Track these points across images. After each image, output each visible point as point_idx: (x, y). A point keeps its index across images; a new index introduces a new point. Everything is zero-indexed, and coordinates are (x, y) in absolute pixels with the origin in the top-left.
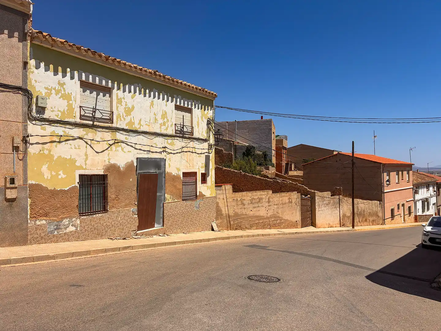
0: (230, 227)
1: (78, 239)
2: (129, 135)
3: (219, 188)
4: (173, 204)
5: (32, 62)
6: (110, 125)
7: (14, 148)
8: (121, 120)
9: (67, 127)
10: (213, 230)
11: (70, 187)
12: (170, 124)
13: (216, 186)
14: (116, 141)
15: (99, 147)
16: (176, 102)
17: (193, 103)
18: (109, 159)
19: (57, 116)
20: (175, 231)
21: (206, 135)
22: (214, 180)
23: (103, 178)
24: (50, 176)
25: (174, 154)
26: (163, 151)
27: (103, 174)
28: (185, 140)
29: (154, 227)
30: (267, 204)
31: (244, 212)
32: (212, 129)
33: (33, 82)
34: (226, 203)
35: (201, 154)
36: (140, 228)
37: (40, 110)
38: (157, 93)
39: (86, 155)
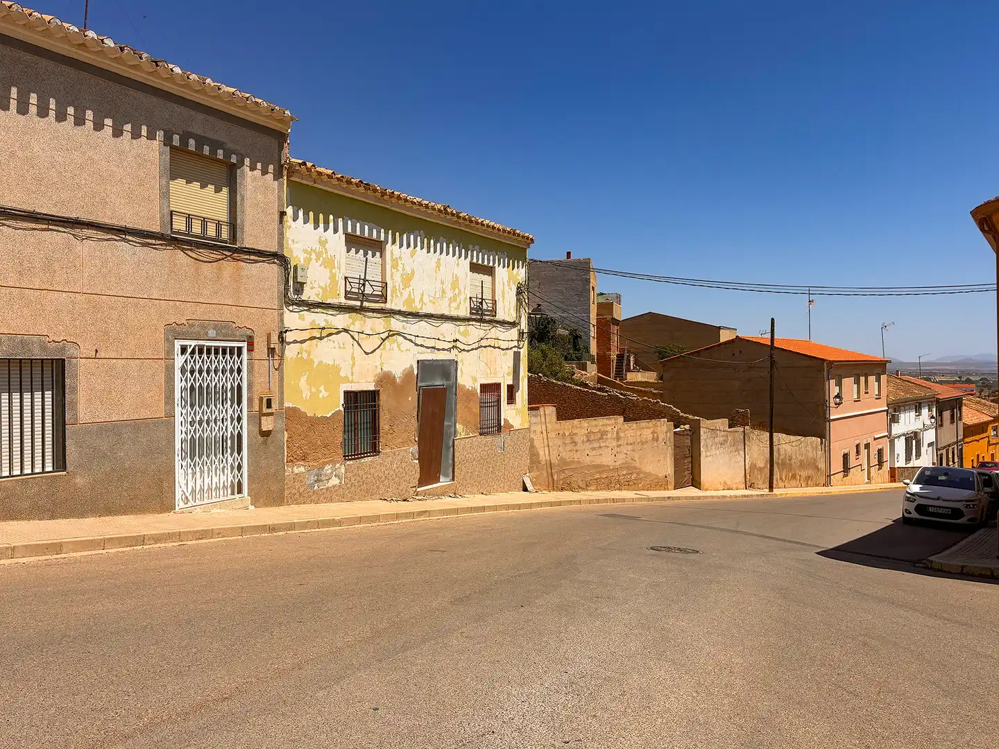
0: (552, 485)
1: (342, 499)
2: (407, 322)
3: (534, 412)
4: (467, 440)
5: (289, 211)
6: (383, 305)
7: (270, 350)
8: (397, 296)
9: (330, 313)
10: (526, 489)
11: (333, 412)
12: (462, 297)
13: (529, 409)
14: (391, 333)
15: (369, 344)
16: (472, 257)
17: (497, 257)
18: (382, 364)
19: (317, 295)
20: (471, 489)
21: (514, 314)
22: (526, 396)
23: (373, 396)
24: (309, 394)
25: (469, 351)
26: (454, 347)
27: (374, 389)
28: (484, 325)
29: (439, 481)
30: (614, 443)
31: (577, 457)
32: (524, 303)
33: (290, 242)
34: (546, 441)
35: (507, 349)
36: (421, 481)
37: (299, 287)
38: (445, 244)
39: (353, 358)
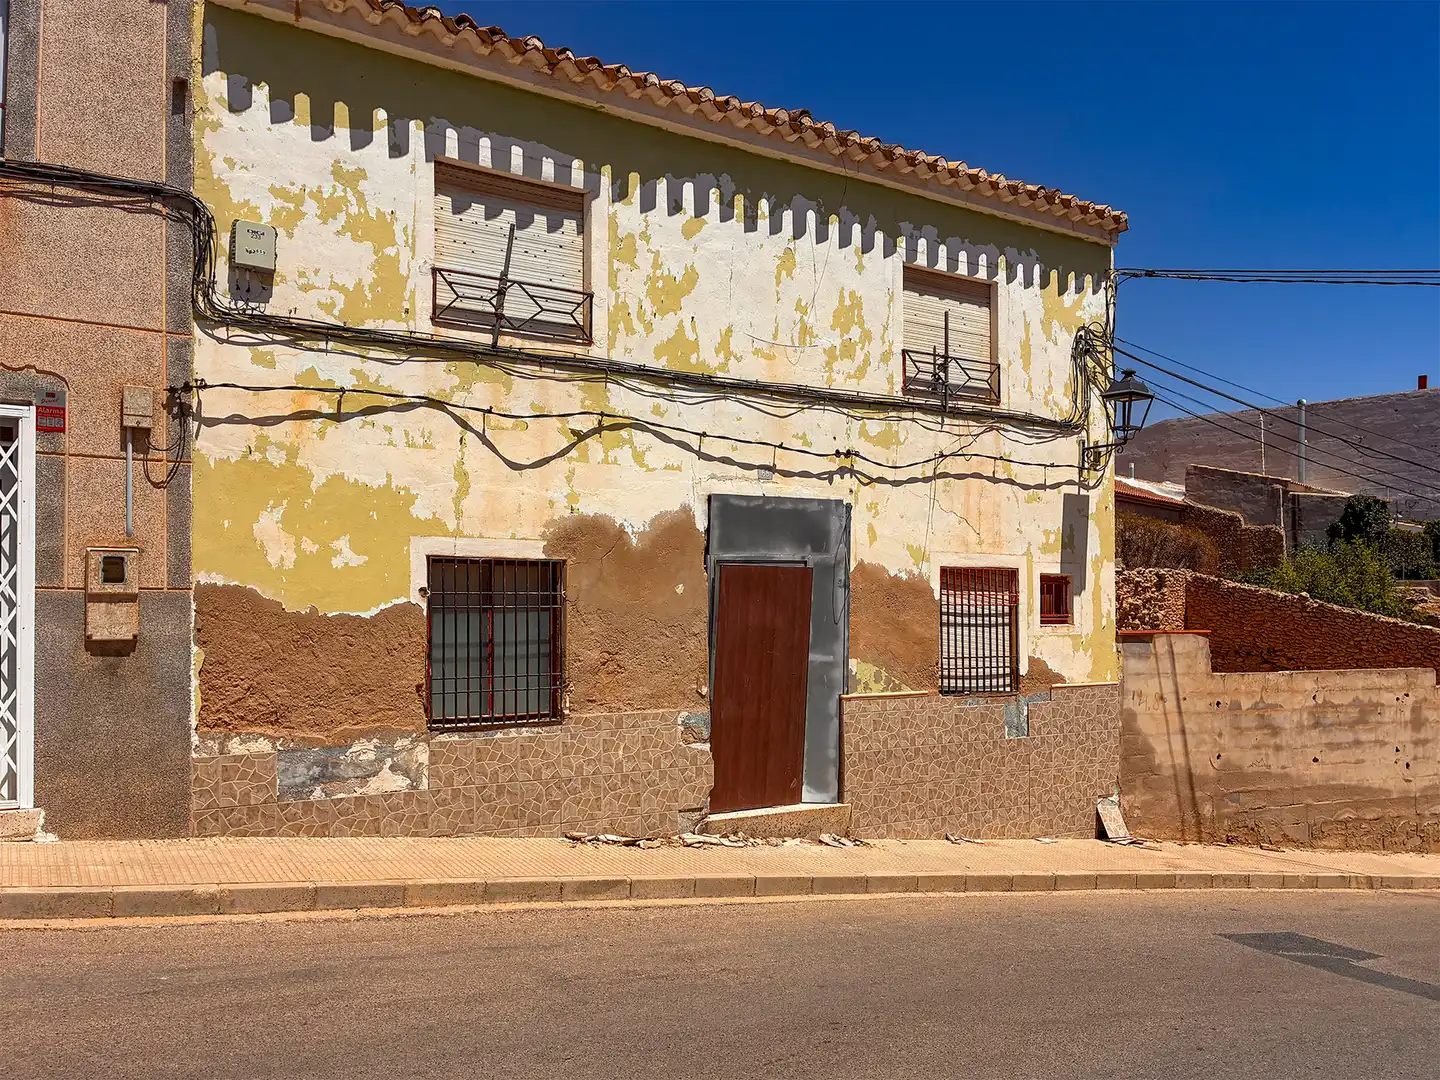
0: (1195, 828)
1: (419, 827)
2: (671, 398)
3: (1136, 647)
4: (891, 704)
5: (215, 85)
6: (578, 350)
7: (129, 436)
8: (630, 331)
9: (372, 354)
10: (1102, 834)
11: (383, 606)
12: (876, 349)
13: (1122, 638)
14: (607, 422)
15: (522, 445)
16: (912, 252)
17: (1002, 260)
18: (572, 497)
19: (328, 308)
20: (901, 825)
21: (1066, 404)
22: (1109, 607)
23: (548, 574)
24: (291, 557)
25: (896, 483)
26: (842, 471)
27: (543, 557)
28: (956, 422)
29: (796, 798)
30: (1406, 736)
31: (1275, 763)
32: (1101, 378)
33: (218, 164)
34: (1174, 718)
35: (1042, 487)
36: (721, 799)
37: (255, 280)
38: (811, 216)
39: (462, 475)
